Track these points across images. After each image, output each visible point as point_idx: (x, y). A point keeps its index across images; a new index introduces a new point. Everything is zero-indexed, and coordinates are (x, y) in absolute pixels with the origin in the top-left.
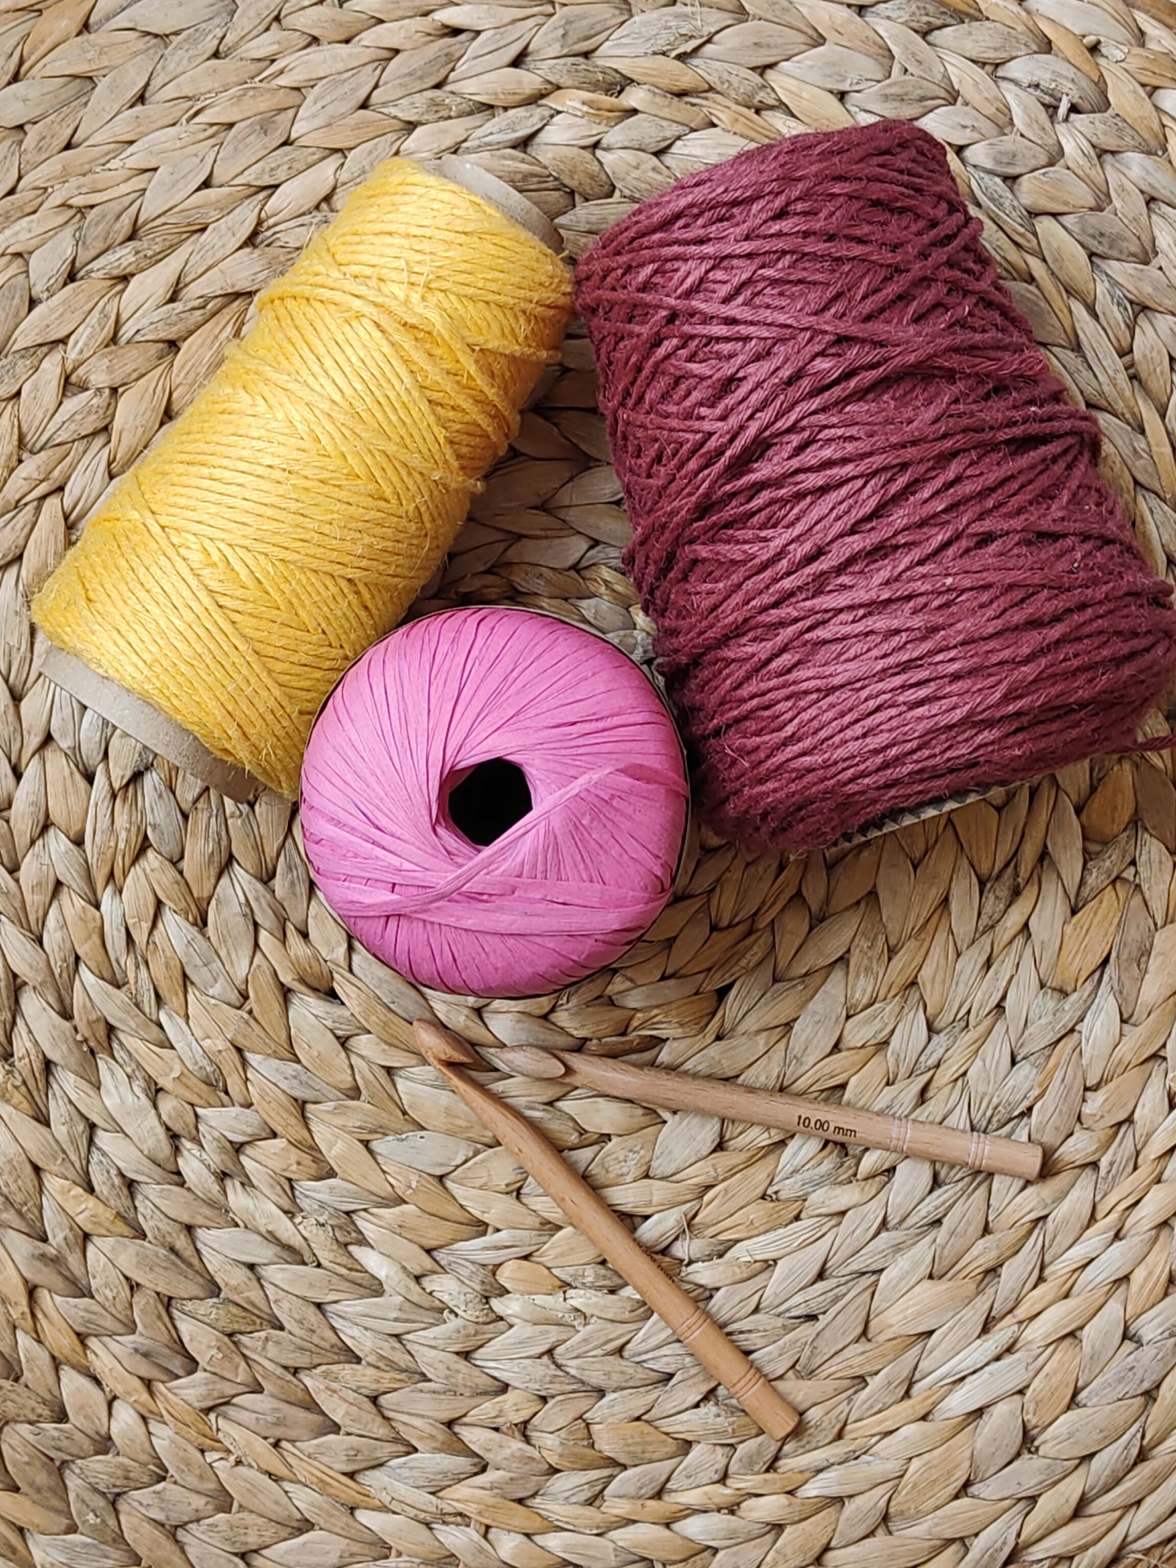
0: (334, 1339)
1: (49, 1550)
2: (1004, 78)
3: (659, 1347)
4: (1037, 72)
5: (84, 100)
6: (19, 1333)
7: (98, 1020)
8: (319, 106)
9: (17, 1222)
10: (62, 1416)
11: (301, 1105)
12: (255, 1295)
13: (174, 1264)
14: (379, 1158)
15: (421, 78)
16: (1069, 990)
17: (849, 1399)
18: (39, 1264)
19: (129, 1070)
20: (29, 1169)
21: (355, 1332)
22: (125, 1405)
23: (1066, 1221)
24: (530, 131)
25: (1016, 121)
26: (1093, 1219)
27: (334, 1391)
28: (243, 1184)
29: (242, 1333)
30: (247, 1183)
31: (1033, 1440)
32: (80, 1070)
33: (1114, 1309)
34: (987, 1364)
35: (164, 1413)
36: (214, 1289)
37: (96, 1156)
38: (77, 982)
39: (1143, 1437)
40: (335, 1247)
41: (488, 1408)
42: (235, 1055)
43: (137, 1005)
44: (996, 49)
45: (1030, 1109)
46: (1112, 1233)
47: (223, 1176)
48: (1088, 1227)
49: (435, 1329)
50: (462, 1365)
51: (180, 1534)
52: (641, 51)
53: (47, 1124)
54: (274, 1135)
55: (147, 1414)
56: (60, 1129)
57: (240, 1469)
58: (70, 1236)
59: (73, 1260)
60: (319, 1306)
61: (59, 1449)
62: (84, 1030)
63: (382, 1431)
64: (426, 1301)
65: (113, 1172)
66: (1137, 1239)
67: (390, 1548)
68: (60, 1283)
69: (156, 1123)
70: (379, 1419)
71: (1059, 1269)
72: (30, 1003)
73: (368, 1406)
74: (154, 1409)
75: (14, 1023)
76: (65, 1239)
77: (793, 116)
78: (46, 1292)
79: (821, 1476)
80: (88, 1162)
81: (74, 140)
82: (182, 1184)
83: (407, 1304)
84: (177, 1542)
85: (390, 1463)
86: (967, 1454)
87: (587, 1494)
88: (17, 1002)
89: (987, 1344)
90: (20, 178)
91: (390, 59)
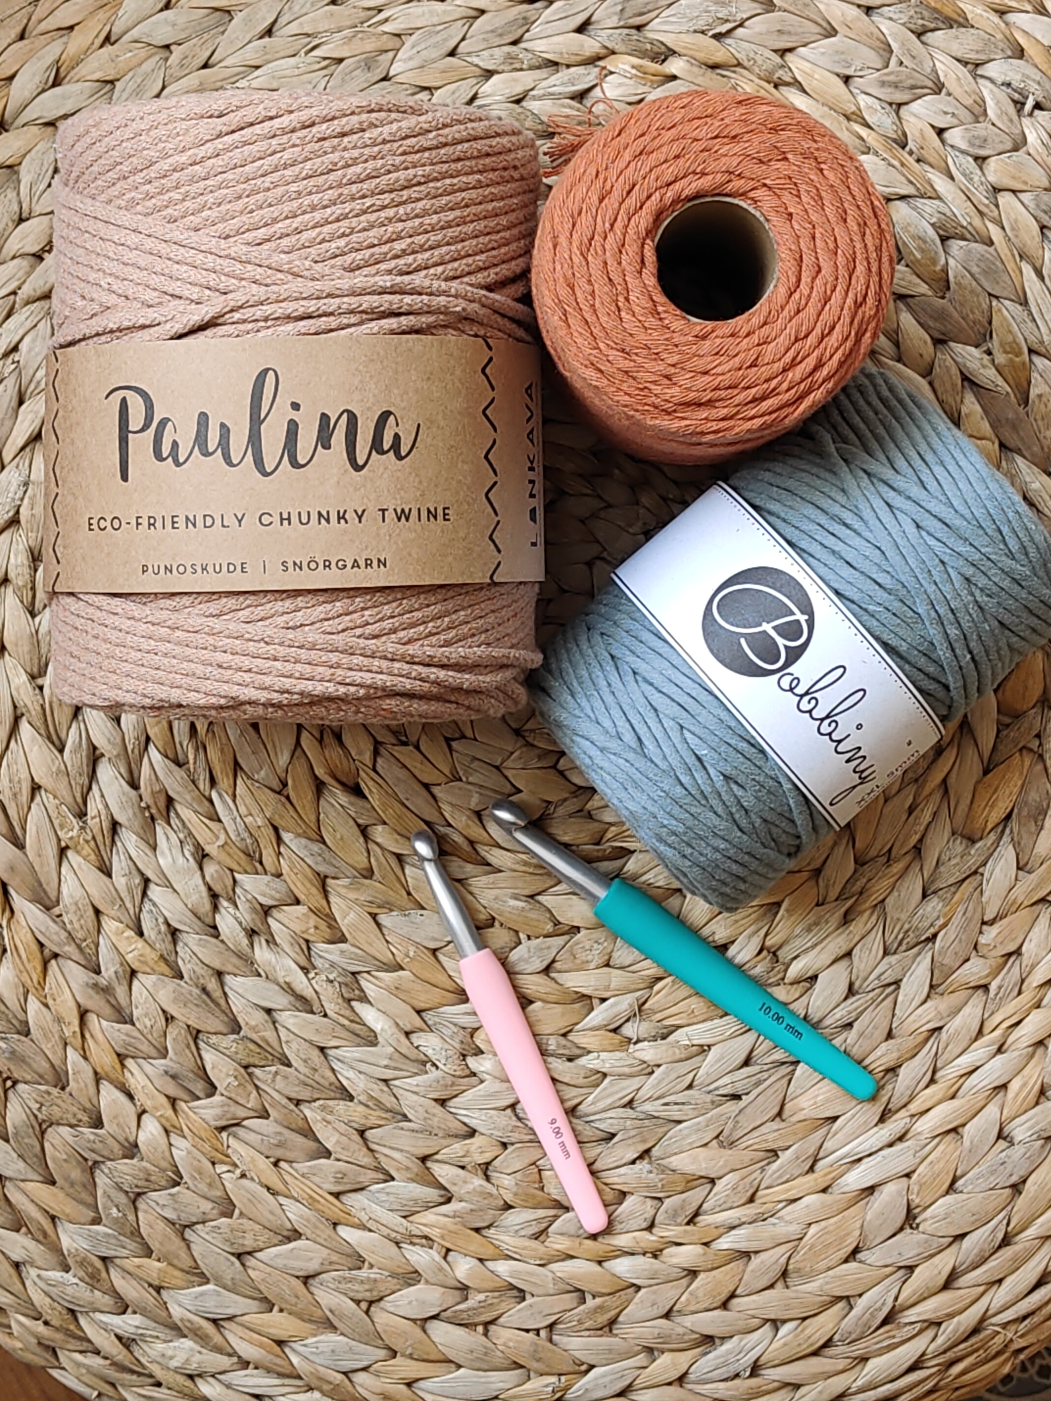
0: (332, 1079)
1: (75, 1237)
2: (982, 76)
3: (605, 1110)
4: (1010, 73)
5: (221, 29)
6: (69, 1049)
7: (160, 791)
8: (415, 51)
9: (77, 956)
10: (98, 1123)
11: (322, 881)
12: (270, 1035)
13: (204, 1002)
14: (384, 930)
15: (501, 35)
16: (976, 837)
17: (763, 1169)
18: (90, 991)
19: (181, 836)
20: (90, 912)
21: (351, 1074)
22: (152, 1119)
23: (957, 1033)
24: (586, 86)
25: (989, 112)
26: (980, 1033)
27: (328, 1122)
28: (267, 941)
29: (255, 1066)
30: (271, 941)
31: (915, 1218)
32: (141, 832)
33: (992, 1112)
34: (881, 1149)
35: (185, 1128)
36: (235, 1027)
37: (147, 906)
38: (145, 759)
39: (1008, 1224)
40: (340, 1001)
41: (458, 1148)
42: (271, 831)
43: (193, 782)
44: (977, 52)
45: (935, 936)
46: (996, 1047)
47: (252, 933)
48: (976, 1040)
49: (418, 1078)
50: (438, 1109)
51: (188, 1233)
52: (684, 28)
53: (109, 875)
54: (298, 902)
55: (169, 1128)
56: (120, 880)
57: (244, 1181)
58: (120, 970)
59: (120, 991)
60: (322, 1049)
61: (93, 1151)
62: (148, 799)
63: (367, 1160)
64: (413, 1054)
65: (161, 920)
66: (1016, 1053)
67: (363, 1262)
68: (107, 1010)
69: (200, 882)
70: (365, 1149)
71: (949, 1074)
72: (106, 773)
73: (356, 1137)
74: (178, 1125)
75: (90, 788)
76: (116, 973)
77: (805, 92)
78: (95, 1017)
79: (733, 1232)
80: (141, 910)
81: (210, 62)
82: (217, 936)
83: (397, 1054)
84: (184, 1239)
85: (372, 1188)
86: (858, 1224)
87: (535, 1229)
88: (94, 771)
89: (883, 1132)
90: (164, 88)
91: (477, 18)
